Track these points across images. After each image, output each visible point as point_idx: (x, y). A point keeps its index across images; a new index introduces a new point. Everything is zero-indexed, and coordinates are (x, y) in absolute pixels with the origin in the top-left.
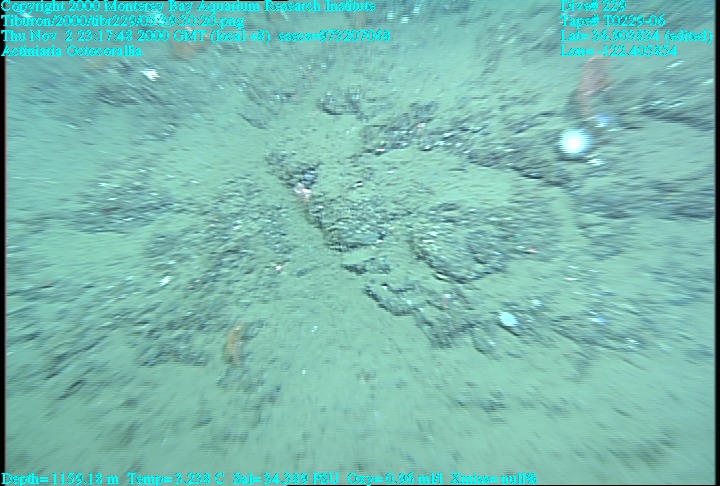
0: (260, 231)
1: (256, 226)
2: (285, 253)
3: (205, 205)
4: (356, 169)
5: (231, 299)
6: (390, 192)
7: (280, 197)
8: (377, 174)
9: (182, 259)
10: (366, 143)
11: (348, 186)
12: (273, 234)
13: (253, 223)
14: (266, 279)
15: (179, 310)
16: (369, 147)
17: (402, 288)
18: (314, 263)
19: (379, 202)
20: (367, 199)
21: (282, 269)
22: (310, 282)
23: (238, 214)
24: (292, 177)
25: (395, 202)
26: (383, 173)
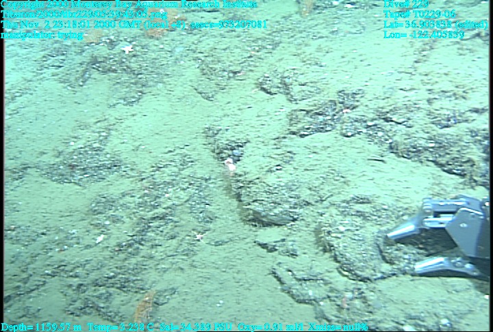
0: (188, 201)
1: (184, 196)
2: (208, 222)
3: (144, 172)
4: (279, 151)
5: (151, 263)
6: (307, 177)
7: (210, 169)
8: (297, 158)
9: (116, 220)
10: (291, 125)
11: (266, 169)
12: (198, 204)
13: (182, 192)
14: (185, 246)
15: (104, 269)
16: (294, 129)
17: (306, 277)
18: (231, 235)
19: (294, 188)
20: (282, 184)
21: (202, 238)
22: (223, 254)
23: (169, 183)
24: (221, 152)
25: (310, 189)
26: (302, 158)
